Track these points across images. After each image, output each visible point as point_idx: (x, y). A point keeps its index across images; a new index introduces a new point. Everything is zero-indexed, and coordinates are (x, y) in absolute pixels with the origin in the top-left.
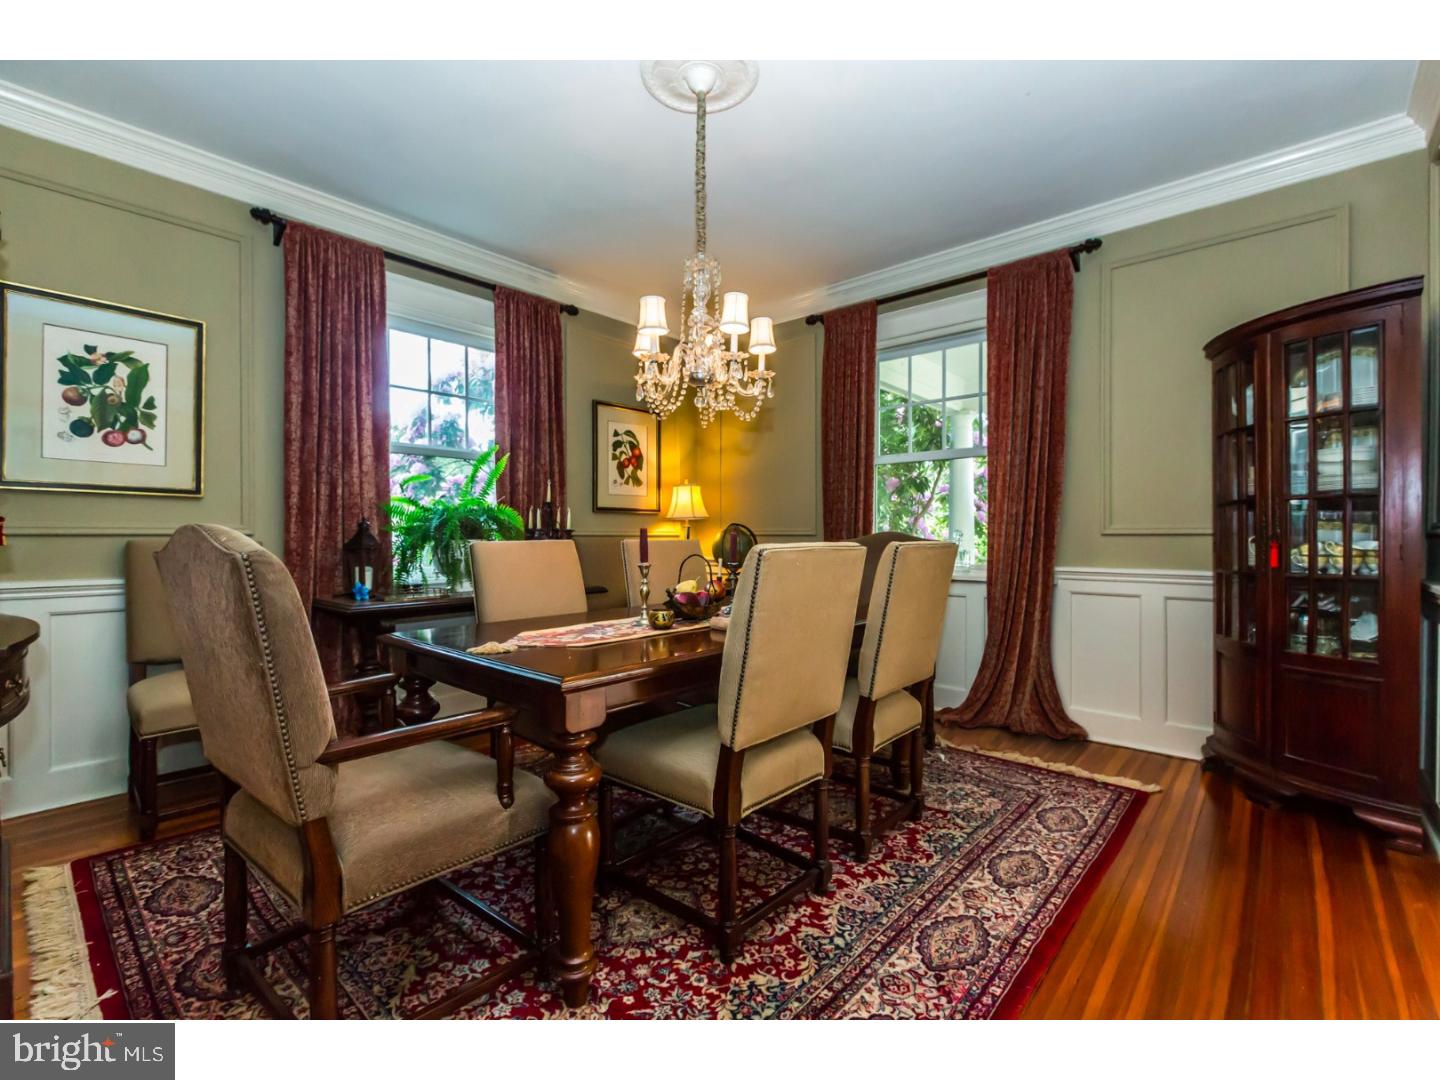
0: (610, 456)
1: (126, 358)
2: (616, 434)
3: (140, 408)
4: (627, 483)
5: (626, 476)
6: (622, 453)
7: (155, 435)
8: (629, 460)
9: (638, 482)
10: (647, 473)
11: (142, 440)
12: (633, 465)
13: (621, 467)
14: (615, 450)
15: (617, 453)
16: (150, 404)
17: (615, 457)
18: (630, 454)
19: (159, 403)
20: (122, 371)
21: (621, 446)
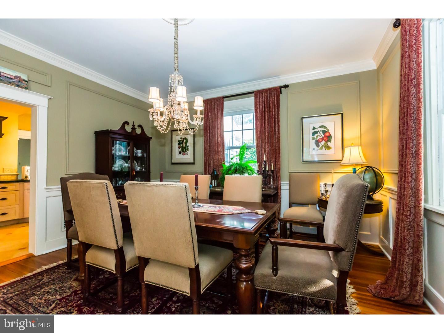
0: (311, 138)
1: (185, 139)
2: (314, 128)
3: (187, 148)
4: (321, 149)
5: (321, 146)
6: (317, 136)
7: (189, 152)
8: (323, 139)
9: (328, 148)
10: (335, 142)
11: (187, 154)
12: (325, 141)
13: (317, 143)
14: (313, 136)
15: (315, 136)
16: (188, 147)
17: (313, 139)
18: (323, 136)
19: (189, 146)
20: (185, 141)
21: (317, 133)
